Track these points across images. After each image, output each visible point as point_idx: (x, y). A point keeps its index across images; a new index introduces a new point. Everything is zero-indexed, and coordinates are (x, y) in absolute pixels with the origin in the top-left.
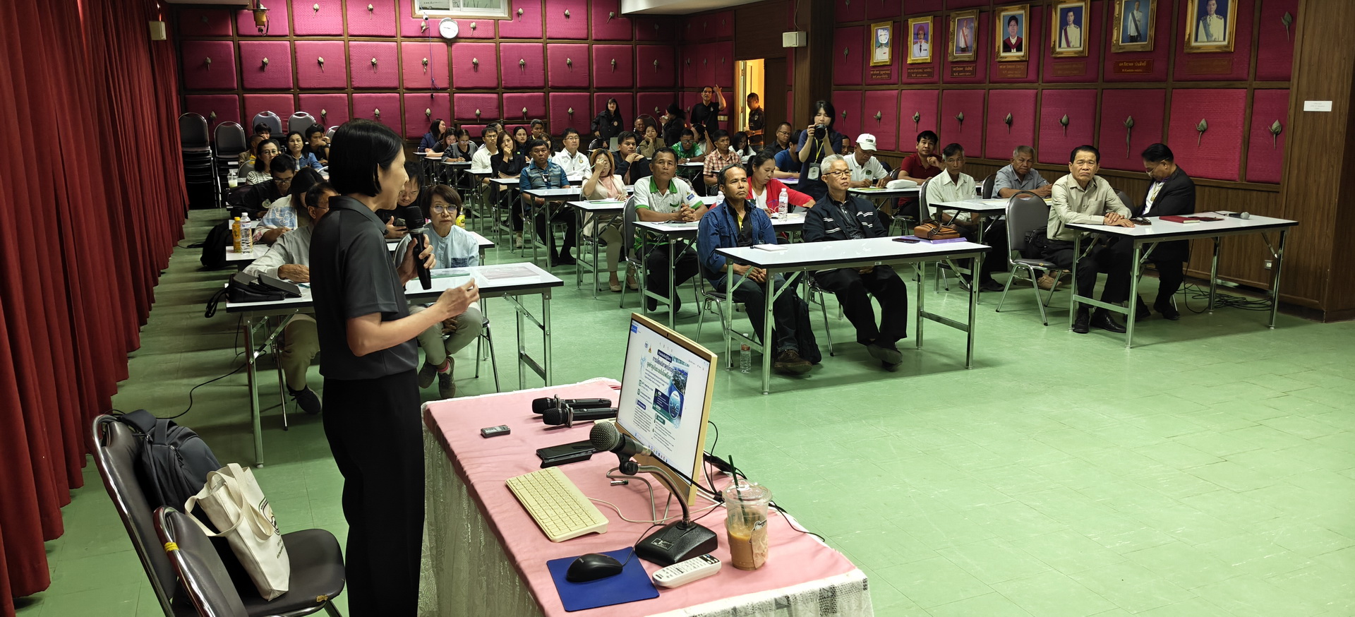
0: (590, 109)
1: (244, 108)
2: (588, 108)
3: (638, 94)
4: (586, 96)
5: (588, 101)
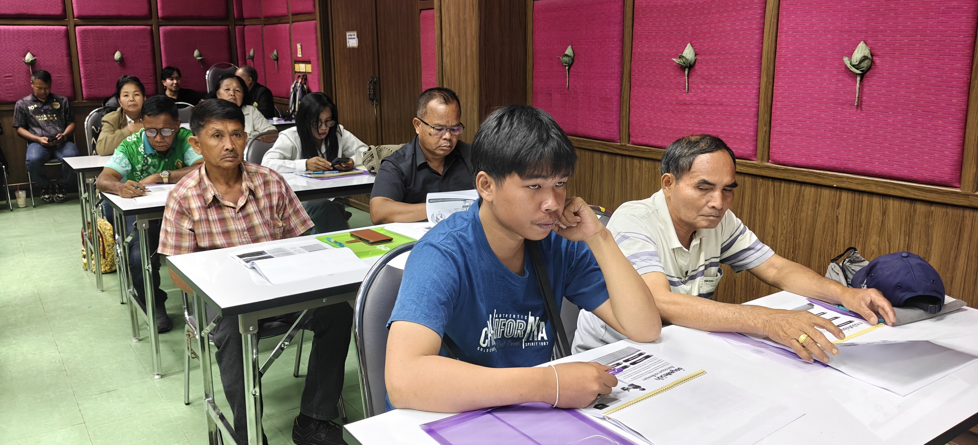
0: (69, 55)
2: (64, 52)
3: (161, 28)
4: (59, 32)
5: (63, 43)
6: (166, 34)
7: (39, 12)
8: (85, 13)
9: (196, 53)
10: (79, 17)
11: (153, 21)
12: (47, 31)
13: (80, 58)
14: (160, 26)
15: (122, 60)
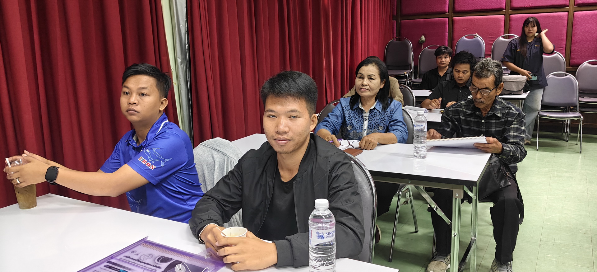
1: (453, 32)
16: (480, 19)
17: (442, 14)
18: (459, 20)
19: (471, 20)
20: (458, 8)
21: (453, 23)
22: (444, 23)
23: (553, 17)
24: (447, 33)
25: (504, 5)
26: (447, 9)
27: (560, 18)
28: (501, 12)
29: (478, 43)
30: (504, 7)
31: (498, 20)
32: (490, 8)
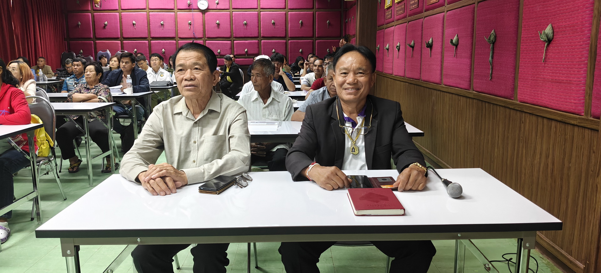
1: (96, 48)
2: (284, 49)
3: (316, 41)
4: (283, 42)
5: (285, 45)
6: (318, 43)
7: (278, 36)
8: (292, 36)
9: (328, 50)
10: (290, 37)
11: (314, 39)
12: (280, 42)
13: (289, 51)
14: (316, 40)
15: (302, 52)
16: (109, 42)
17: (89, 39)
18: (98, 42)
19: (104, 43)
20: (97, 36)
21: (95, 44)
22: (91, 43)
23: (142, 42)
24: (93, 49)
25: (120, 36)
26: (92, 36)
27: (145, 43)
28: (118, 40)
29: (107, 54)
30: (120, 37)
31: (117, 43)
32: (113, 37)
